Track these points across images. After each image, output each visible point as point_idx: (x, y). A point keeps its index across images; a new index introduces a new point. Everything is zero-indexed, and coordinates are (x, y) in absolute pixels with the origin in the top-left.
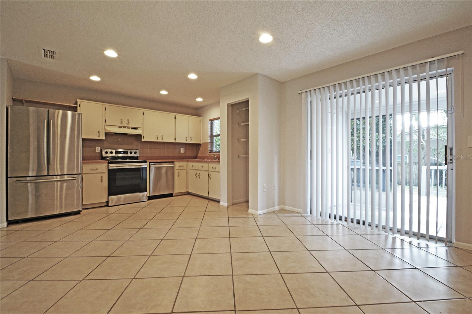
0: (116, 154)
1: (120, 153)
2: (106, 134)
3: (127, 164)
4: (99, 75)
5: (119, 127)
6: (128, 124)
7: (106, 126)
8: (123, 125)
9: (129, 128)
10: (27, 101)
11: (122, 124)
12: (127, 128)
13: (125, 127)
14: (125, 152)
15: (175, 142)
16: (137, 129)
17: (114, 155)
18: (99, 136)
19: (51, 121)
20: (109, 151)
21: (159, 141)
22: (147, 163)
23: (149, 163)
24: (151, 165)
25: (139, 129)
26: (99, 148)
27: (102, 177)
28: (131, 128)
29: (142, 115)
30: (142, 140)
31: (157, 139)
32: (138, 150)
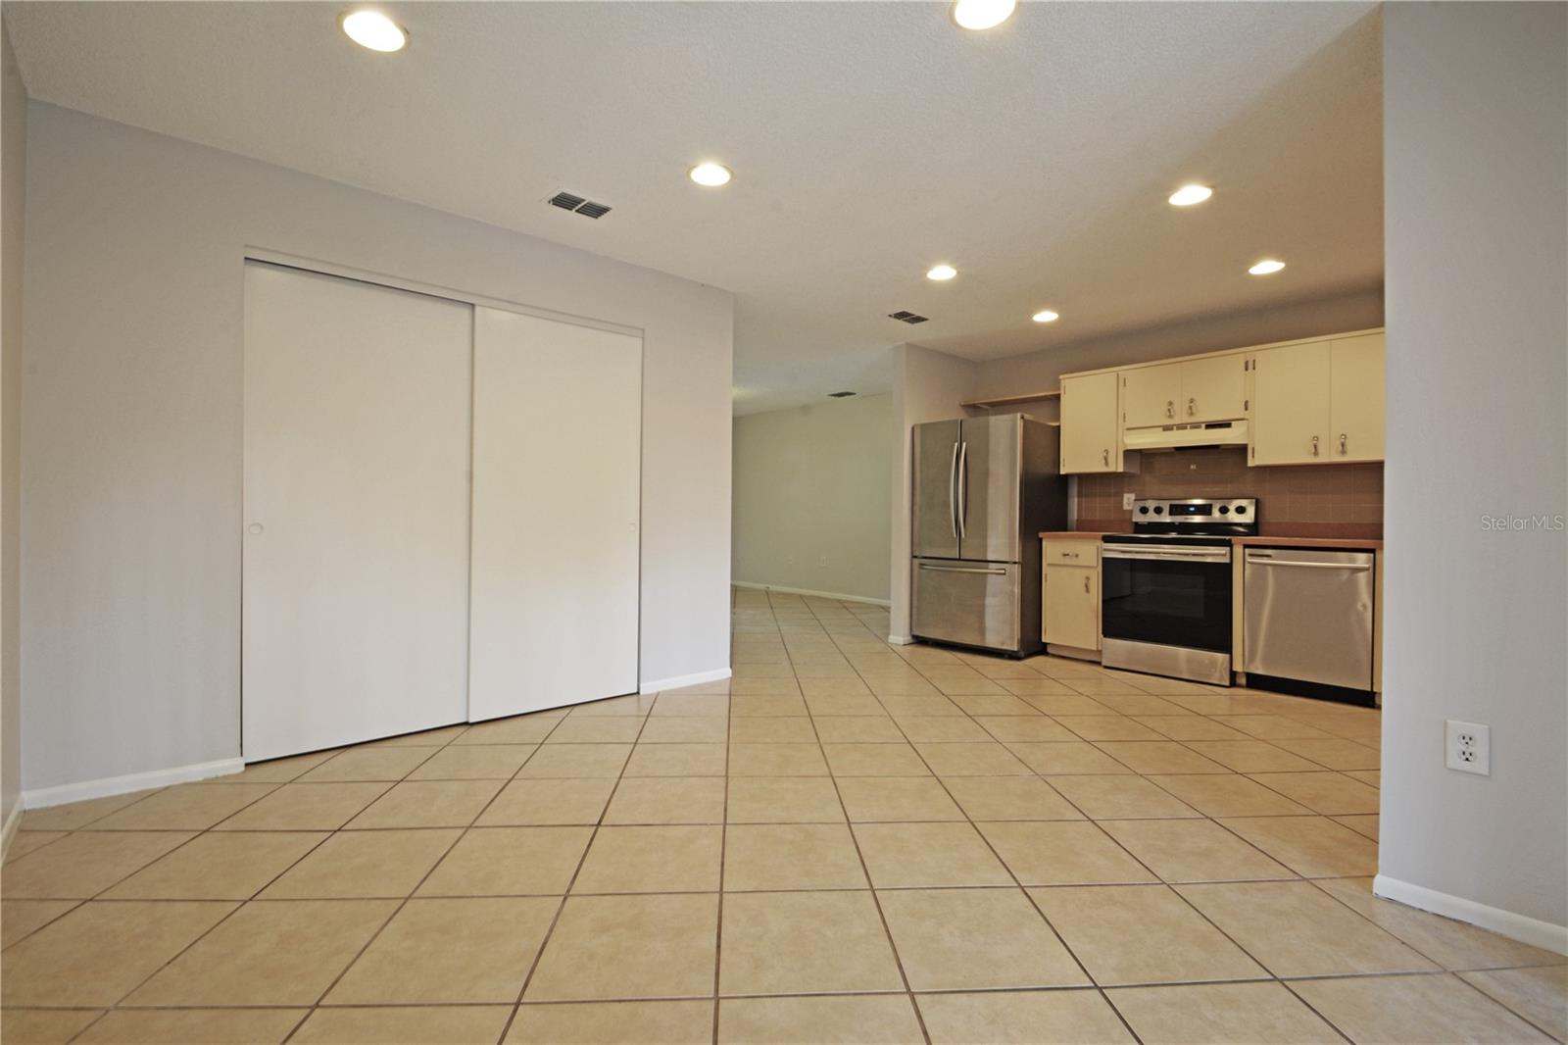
0: (1171, 514)
1: (1184, 510)
2: (1129, 454)
3: (1167, 548)
4: (1053, 306)
5: (1164, 430)
6: (1191, 414)
7: (1126, 432)
8: (1177, 421)
9: (1196, 426)
10: (993, 405)
11: (1170, 416)
12: (1192, 428)
13: (1182, 427)
14: (1205, 510)
16: (1227, 425)
17: (1166, 518)
18: (1107, 463)
19: (964, 444)
20: (1151, 505)
21: (1323, 459)
22: (1228, 548)
23: (1242, 547)
24: (1250, 555)
25: (1233, 423)
26: (1132, 496)
27: (1088, 578)
28: (1203, 425)
29: (1246, 369)
30: (1251, 463)
31: (1316, 453)
32: (1254, 501)
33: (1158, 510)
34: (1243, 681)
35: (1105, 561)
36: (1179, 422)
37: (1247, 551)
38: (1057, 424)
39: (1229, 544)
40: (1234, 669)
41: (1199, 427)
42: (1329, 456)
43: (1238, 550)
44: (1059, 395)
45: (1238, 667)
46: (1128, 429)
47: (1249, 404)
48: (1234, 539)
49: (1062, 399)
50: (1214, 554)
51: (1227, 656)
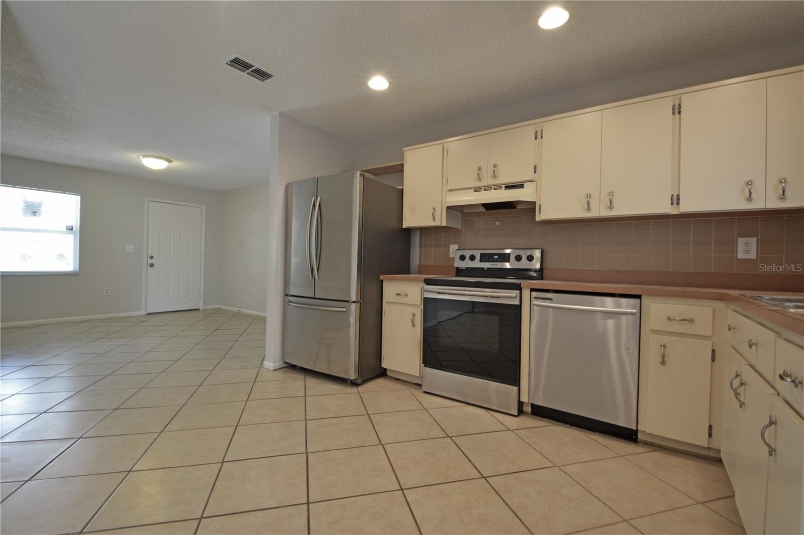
0: (481, 261)
1: (491, 257)
2: (450, 210)
5: (475, 190)
6: (495, 177)
7: (448, 193)
8: (484, 183)
9: (498, 187)
11: (480, 179)
12: (495, 188)
13: (488, 188)
14: (505, 258)
15: (676, 213)
16: (520, 186)
17: (477, 264)
18: (434, 219)
19: (319, 198)
20: (468, 254)
21: (594, 214)
22: (518, 292)
23: (529, 290)
24: (536, 298)
25: (525, 184)
26: (456, 247)
27: (414, 315)
28: (503, 187)
29: (536, 138)
30: (538, 218)
31: (589, 209)
32: (540, 250)
33: (472, 258)
34: (528, 409)
35: (426, 301)
36: (486, 184)
37: (534, 294)
38: (402, 188)
39: (518, 287)
40: (522, 400)
41: (501, 188)
42: (599, 211)
43: (526, 293)
44: (403, 164)
45: (525, 398)
46: (450, 191)
47: (537, 167)
48: (523, 283)
49: (405, 166)
50: (508, 297)
51: (515, 389)
